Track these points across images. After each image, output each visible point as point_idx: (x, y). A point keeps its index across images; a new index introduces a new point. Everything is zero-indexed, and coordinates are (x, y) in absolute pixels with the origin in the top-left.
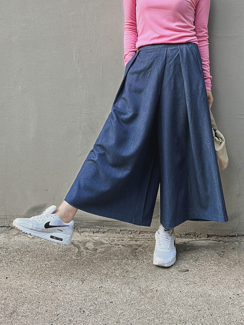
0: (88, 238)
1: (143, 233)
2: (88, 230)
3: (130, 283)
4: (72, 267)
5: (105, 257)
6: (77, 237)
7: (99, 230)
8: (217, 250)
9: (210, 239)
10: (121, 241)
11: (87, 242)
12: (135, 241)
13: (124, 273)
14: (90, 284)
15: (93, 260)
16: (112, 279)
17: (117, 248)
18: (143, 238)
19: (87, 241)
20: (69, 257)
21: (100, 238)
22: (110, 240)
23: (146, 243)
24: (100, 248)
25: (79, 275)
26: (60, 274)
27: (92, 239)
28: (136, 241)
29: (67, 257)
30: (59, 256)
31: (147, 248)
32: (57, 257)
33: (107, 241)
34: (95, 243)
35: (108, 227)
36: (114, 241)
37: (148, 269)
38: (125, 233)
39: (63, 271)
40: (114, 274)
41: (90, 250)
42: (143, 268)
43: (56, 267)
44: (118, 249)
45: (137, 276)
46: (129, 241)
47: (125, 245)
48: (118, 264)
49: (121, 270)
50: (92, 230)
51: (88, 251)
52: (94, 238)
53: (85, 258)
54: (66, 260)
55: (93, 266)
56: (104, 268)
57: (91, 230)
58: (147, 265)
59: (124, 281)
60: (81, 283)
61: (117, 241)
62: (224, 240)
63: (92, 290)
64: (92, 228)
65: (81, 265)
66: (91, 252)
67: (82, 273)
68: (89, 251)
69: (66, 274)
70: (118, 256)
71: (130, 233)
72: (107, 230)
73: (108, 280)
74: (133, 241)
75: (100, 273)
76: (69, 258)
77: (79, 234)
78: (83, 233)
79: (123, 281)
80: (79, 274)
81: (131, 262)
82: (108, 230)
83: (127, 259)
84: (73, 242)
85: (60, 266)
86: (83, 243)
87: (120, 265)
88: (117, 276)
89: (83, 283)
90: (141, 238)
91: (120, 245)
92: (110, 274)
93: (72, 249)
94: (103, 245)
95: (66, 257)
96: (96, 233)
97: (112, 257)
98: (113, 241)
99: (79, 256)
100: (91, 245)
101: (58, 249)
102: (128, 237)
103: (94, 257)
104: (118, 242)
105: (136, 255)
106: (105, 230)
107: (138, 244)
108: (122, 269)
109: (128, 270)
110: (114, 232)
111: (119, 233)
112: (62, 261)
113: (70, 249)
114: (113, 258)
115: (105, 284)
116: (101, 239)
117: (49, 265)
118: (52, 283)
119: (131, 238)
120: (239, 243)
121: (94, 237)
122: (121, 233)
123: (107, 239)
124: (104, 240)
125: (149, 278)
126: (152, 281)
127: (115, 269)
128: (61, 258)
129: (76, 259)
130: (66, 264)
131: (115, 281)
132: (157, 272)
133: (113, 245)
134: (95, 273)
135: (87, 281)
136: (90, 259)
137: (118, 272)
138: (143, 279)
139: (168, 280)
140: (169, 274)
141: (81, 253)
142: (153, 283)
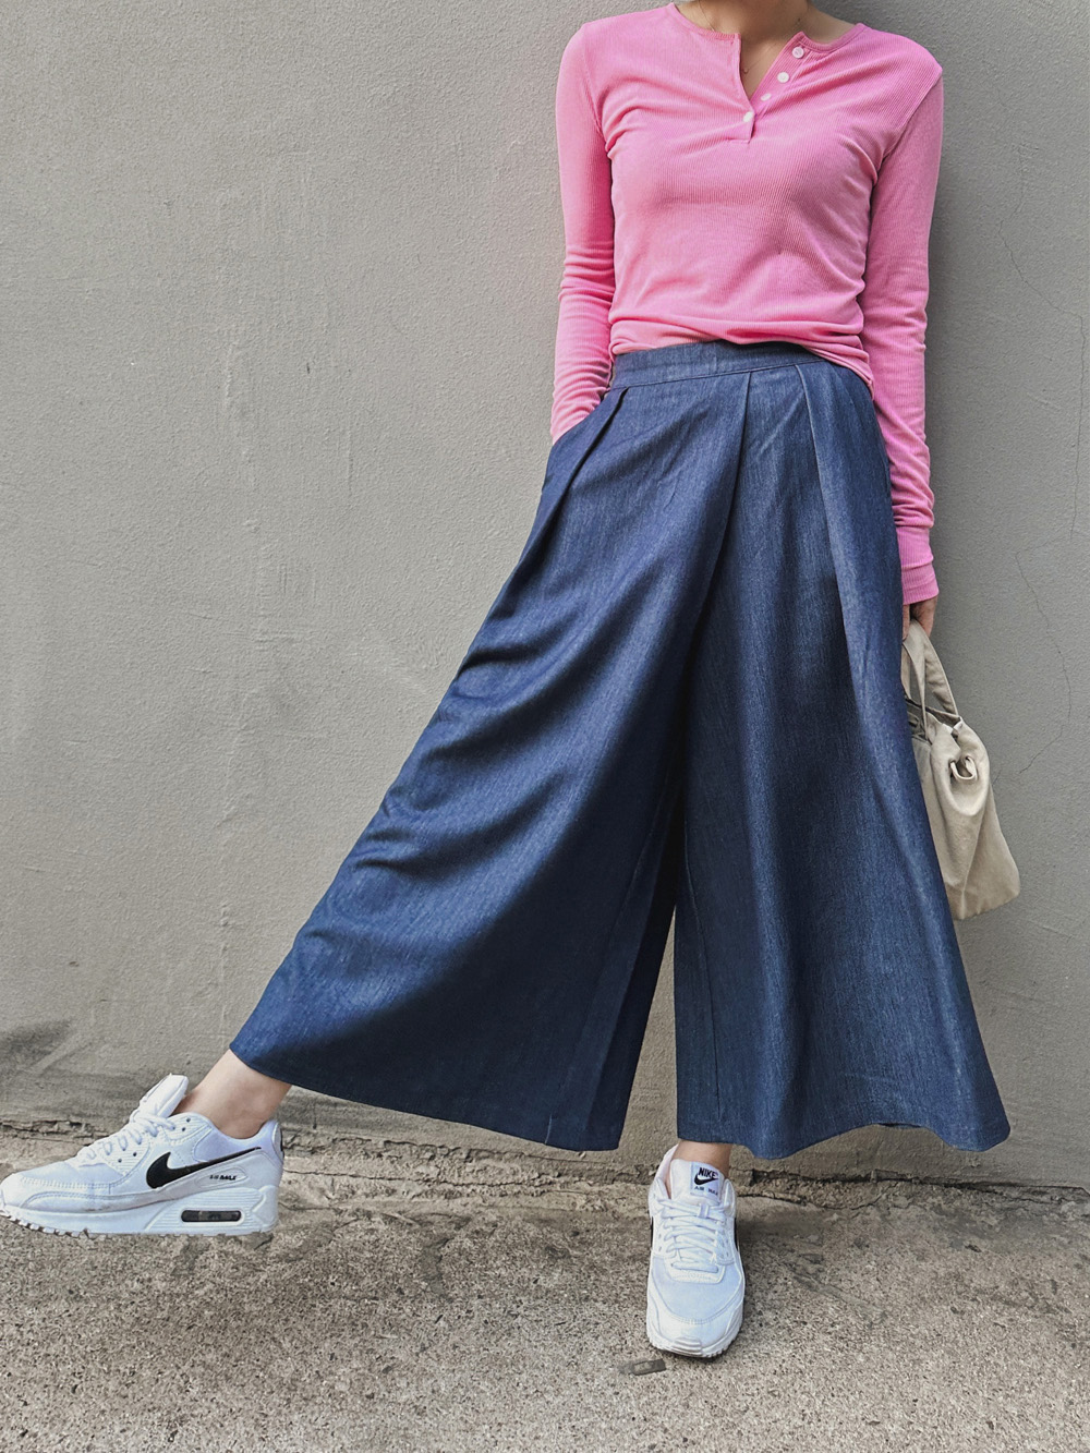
1: (485, 1158)
3: (394, 1441)
4: (139, 1343)
5: (301, 1281)
7: (296, 1141)
8: (792, 1251)
9: (764, 1193)
10: (383, 1198)
12: (443, 1197)
13: (374, 1380)
14: (204, 1443)
15: (245, 1300)
16: (313, 1413)
17: (362, 1233)
18: (481, 1181)
20: (138, 1280)
21: (293, 1177)
22: (337, 1187)
23: (491, 1206)
24: (286, 1232)
25: (163, 1389)
26: (77, 1381)
28: (449, 1195)
29: (128, 1282)
30: (93, 1273)
31: (492, 1233)
32: (82, 1282)
33: (322, 1191)
35: (335, 1127)
36: (353, 1193)
37: (484, 1354)
38: (405, 1156)
39: (90, 1366)
40: (325, 1382)
41: (241, 1242)
42: (463, 1348)
43: (65, 1341)
44: (367, 1238)
45: (430, 1393)
46: (419, 1195)
47: (397, 1215)
48: (353, 1323)
49: (362, 1361)
51: (228, 1247)
54: (119, 1298)
55: (239, 1335)
56: (286, 1345)
58: (481, 1330)
59: (365, 1428)
60: (163, 1436)
61: (367, 1196)
62: (821, 1195)
65: (183, 1330)
66: (240, 1256)
67: (178, 1377)
68: (235, 1250)
69: (103, 1382)
70: (356, 1279)
71: (428, 1155)
72: (331, 1140)
73: (296, 1417)
74: (435, 1196)
75: (261, 1374)
76: (136, 1286)
79: (361, 1426)
80: (162, 1384)
81: (414, 1314)
82: (334, 1140)
83: (395, 1297)
85: (83, 1336)
87: (360, 1327)
88: (341, 1392)
90: (470, 1179)
91: (378, 1219)
92: (308, 1381)
94: (301, 1215)
95: (123, 1280)
97: (333, 1284)
98: (350, 1195)
99: (185, 1273)
102: (414, 1177)
103: (250, 1279)
104: (369, 1199)
105: (440, 1276)
106: (321, 1139)
107: (455, 1211)
108: (364, 1355)
109: (392, 1362)
110: (359, 1151)
111: (380, 1156)
112: (98, 1306)
114: (334, 1289)
115: (277, 1444)
116: (296, 1186)
117: (35, 1328)
118: (23, 1435)
119: (428, 1180)
120: (883, 1216)
122: (389, 1153)
123: (322, 1184)
124: (312, 1188)
125: (482, 1409)
126: (495, 1428)
127: (332, 1356)
128: (103, 1283)
129: (168, 1292)
130: (114, 1321)
131: (327, 1424)
132: (524, 1376)
133: (347, 1218)
134: (241, 1377)
135: (193, 1423)
136: (229, 1296)
137: (347, 1371)
138: (458, 1413)
139: (570, 1421)
140: (573, 1388)
141: (197, 1257)
142: (498, 1438)
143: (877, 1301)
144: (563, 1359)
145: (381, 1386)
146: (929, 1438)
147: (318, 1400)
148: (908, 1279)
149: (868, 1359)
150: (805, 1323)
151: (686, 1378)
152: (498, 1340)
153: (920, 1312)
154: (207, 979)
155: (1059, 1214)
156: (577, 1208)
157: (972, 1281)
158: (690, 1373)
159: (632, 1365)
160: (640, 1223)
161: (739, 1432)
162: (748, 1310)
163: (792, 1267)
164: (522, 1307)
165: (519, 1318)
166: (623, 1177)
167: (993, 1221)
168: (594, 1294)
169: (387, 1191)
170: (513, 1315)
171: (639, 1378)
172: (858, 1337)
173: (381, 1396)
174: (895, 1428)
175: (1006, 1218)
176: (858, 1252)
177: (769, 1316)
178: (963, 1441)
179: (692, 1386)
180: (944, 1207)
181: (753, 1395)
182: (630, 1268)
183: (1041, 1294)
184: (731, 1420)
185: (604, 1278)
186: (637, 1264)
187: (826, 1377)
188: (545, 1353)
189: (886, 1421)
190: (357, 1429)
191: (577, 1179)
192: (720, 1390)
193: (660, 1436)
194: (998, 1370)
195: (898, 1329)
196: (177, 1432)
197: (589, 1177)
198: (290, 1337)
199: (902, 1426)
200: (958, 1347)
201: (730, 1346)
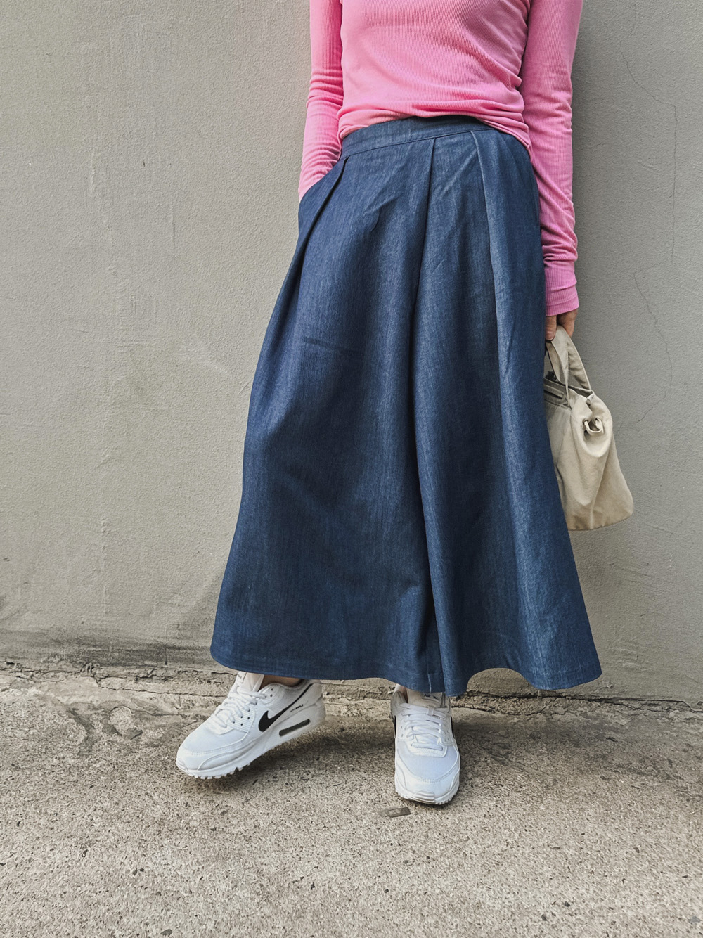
0: (118, 696)
2: (122, 673)
3: (232, 857)
4: (59, 796)
5: (162, 759)
6: (88, 692)
7: (154, 673)
8: (489, 741)
9: (466, 705)
11: (116, 708)
13: (215, 819)
14: (106, 857)
15: (127, 770)
16: (176, 839)
19: (117, 704)
20: (56, 758)
21: (152, 695)
22: (182, 702)
24: (151, 729)
25: (76, 824)
26: (20, 819)
27: (132, 699)
29: (51, 760)
30: (27, 754)
32: (19, 760)
33: (173, 704)
34: (139, 711)
35: (179, 664)
36: (193, 705)
38: (226, 682)
39: (28, 810)
40: (183, 821)
41: (121, 735)
42: (273, 800)
43: (11, 795)
48: (199, 785)
49: (207, 808)
50: (132, 671)
51: (114, 737)
52: (136, 697)
53: (103, 762)
54: (44, 769)
55: (124, 792)
56: (156, 798)
57: (129, 673)
58: (284, 789)
59: (212, 849)
60: (78, 854)
61: (202, 707)
62: (504, 707)
63: (111, 882)
64: (133, 667)
65: (87, 788)
66: (122, 743)
67: (86, 816)
68: (119, 739)
69: (37, 820)
72: (177, 672)
73: (165, 842)
75: (141, 816)
76: (55, 762)
77: (95, 684)
78: (109, 678)
79: (209, 848)
80: (76, 821)
82: (179, 672)
84: (74, 709)
85: (22, 791)
86: (104, 713)
87: (203, 787)
88: (194, 827)
89: (85, 853)
92: (172, 820)
93: (67, 730)
94: (159, 719)
95: (46, 758)
96: (143, 681)
98: (191, 706)
99: (87, 753)
100: (127, 718)
101: (27, 730)
103: (129, 758)
104: (204, 709)
106: (170, 671)
108: (208, 804)
109: (225, 808)
110: (195, 679)
111: (209, 682)
112: (31, 773)
113: (62, 732)
115: (154, 859)
116: (156, 701)
120: (547, 720)
121: (139, 693)
122: (215, 680)
123: (172, 700)
124: (166, 702)
125: (289, 838)
126: (299, 849)
127: (187, 804)
128: (33, 760)
129: (76, 765)
130: (42, 783)
131: (186, 846)
132: (315, 817)
133: (190, 720)
134: (127, 817)
135: (97, 846)
136: (116, 767)
137: (198, 814)
138: (273, 840)
139: (349, 845)
140: (349, 825)
141: (94, 744)
142: (301, 856)
143: (549, 772)
144: (340, 807)
145: (220, 823)
146: (595, 858)
147: (179, 831)
148: (570, 758)
149: (548, 808)
150: (502, 786)
151: (425, 819)
152: (296, 795)
153: (580, 779)
154: (93, 568)
155: (668, 718)
156: (342, 714)
157: (613, 760)
158: (427, 815)
159: (388, 811)
160: (384, 723)
161: (464, 853)
162: (463, 778)
163: (490, 751)
164: (310, 775)
165: (309, 781)
166: (370, 695)
167: (624, 722)
168: (358, 767)
169: (215, 704)
170: (304, 780)
171: (393, 819)
172: (539, 794)
173: (221, 830)
174: (571, 852)
175: (632, 721)
176: (533, 741)
177: (477, 781)
178: (619, 860)
179: (429, 824)
180: (589, 713)
181: (471, 830)
182: (380, 751)
183: (661, 768)
184: (458, 845)
185: (364, 758)
186: (385, 748)
187: (520, 819)
188: (328, 803)
189: (564, 847)
190: (207, 850)
191: (340, 696)
192: (449, 826)
193: (410, 856)
194: (638, 815)
195: (566, 789)
196: (87, 851)
197: (348, 695)
198: (158, 793)
199: (576, 850)
200: (608, 801)
201: (453, 798)
